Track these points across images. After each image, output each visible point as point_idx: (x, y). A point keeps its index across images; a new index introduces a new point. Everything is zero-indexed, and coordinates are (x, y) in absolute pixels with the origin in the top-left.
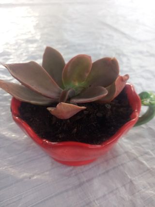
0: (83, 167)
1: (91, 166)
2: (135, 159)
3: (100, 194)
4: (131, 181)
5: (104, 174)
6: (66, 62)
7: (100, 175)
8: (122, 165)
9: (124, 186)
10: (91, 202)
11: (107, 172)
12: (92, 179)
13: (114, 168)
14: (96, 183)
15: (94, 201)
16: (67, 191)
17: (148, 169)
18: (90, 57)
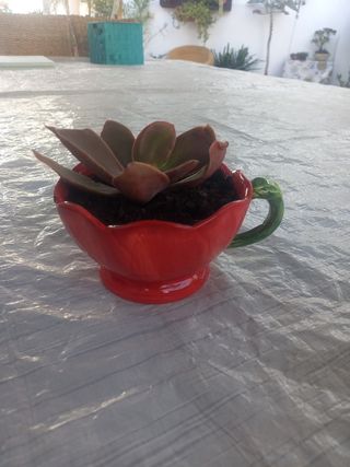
0: (169, 304)
1: (183, 302)
2: (256, 292)
3: (200, 335)
4: (251, 319)
5: (205, 312)
6: (136, 135)
7: (198, 314)
8: (235, 299)
9: (239, 325)
10: (184, 345)
11: (211, 309)
12: (186, 318)
13: (222, 303)
14: (193, 323)
15: (190, 343)
16: (144, 333)
17: (279, 304)
18: (173, 126)
